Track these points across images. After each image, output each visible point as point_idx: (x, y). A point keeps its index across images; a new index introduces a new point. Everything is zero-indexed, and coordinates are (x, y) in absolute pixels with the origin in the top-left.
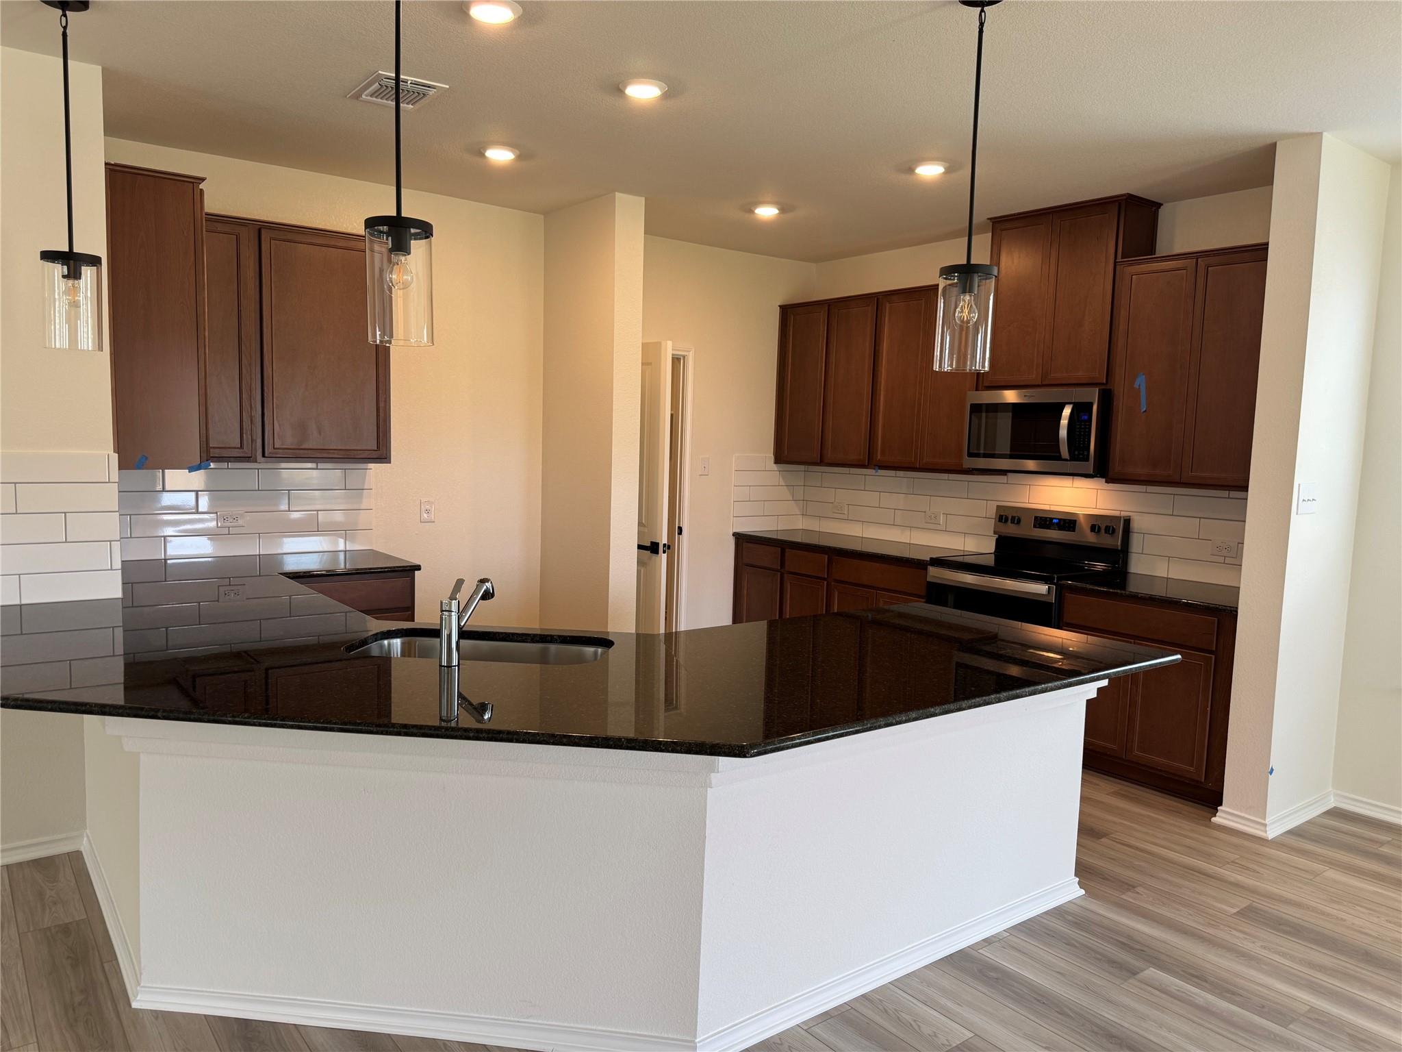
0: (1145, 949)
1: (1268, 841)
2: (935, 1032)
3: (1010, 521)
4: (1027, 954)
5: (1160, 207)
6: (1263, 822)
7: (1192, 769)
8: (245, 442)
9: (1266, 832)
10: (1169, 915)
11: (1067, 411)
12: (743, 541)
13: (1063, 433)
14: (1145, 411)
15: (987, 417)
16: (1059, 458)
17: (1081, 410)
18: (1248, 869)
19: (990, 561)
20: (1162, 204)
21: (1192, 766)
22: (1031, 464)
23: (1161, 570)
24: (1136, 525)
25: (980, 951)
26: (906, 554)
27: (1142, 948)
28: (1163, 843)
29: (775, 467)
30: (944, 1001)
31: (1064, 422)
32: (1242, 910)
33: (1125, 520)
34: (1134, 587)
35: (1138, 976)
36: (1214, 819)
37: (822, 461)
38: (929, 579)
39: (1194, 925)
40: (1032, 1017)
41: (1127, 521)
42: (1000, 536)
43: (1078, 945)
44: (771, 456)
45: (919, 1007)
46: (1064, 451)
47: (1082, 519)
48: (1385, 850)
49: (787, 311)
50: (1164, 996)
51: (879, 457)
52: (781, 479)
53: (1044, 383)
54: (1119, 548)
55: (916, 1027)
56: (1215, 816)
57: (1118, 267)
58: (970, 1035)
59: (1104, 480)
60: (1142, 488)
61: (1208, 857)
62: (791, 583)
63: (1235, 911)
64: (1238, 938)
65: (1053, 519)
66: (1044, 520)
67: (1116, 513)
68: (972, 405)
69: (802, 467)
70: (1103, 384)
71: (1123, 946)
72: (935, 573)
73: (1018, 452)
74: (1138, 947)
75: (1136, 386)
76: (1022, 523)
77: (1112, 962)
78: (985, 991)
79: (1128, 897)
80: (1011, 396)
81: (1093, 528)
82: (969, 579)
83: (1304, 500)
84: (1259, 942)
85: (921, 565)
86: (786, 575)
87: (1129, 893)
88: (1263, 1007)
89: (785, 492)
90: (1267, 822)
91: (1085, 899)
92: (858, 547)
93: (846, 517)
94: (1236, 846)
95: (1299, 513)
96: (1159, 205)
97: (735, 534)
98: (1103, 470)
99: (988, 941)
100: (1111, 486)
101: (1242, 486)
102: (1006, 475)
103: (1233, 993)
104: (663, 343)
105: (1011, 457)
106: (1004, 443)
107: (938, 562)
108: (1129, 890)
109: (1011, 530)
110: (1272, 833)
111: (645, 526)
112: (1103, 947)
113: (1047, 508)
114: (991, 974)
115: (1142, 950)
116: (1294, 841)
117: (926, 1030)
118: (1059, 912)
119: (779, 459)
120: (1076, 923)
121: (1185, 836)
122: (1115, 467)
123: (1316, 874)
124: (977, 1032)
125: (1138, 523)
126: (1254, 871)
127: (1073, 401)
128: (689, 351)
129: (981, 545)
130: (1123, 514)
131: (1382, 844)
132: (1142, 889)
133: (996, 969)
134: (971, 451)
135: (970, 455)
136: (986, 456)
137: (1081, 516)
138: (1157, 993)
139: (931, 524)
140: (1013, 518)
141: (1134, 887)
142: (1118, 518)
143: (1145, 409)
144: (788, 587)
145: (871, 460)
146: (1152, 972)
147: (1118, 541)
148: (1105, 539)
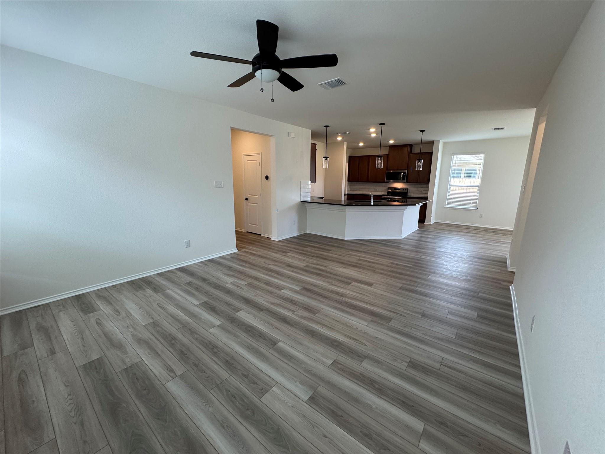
11: (402, 174)
13: (402, 176)
16: (399, 180)
17: (404, 173)
22: (391, 181)
23: (412, 195)
24: (408, 189)
34: (408, 196)
36: (424, 223)
37: (358, 182)
41: (408, 188)
42: (388, 191)
46: (402, 179)
49: (350, 158)
51: (369, 181)
53: (398, 170)
57: (409, 154)
59: (406, 183)
60: (411, 184)
65: (396, 189)
68: (387, 173)
69: (353, 183)
70: (407, 170)
76: (392, 189)
80: (391, 171)
81: (402, 190)
93: (359, 190)
98: (407, 181)
102: (388, 182)
110: (431, 224)
113: (396, 187)
116: (433, 225)
122: (409, 181)
125: (409, 189)
129: (386, 193)
135: (386, 180)
137: (400, 188)
139: (375, 191)
140: (390, 189)
142: (406, 188)
147: (406, 191)
148: (405, 191)
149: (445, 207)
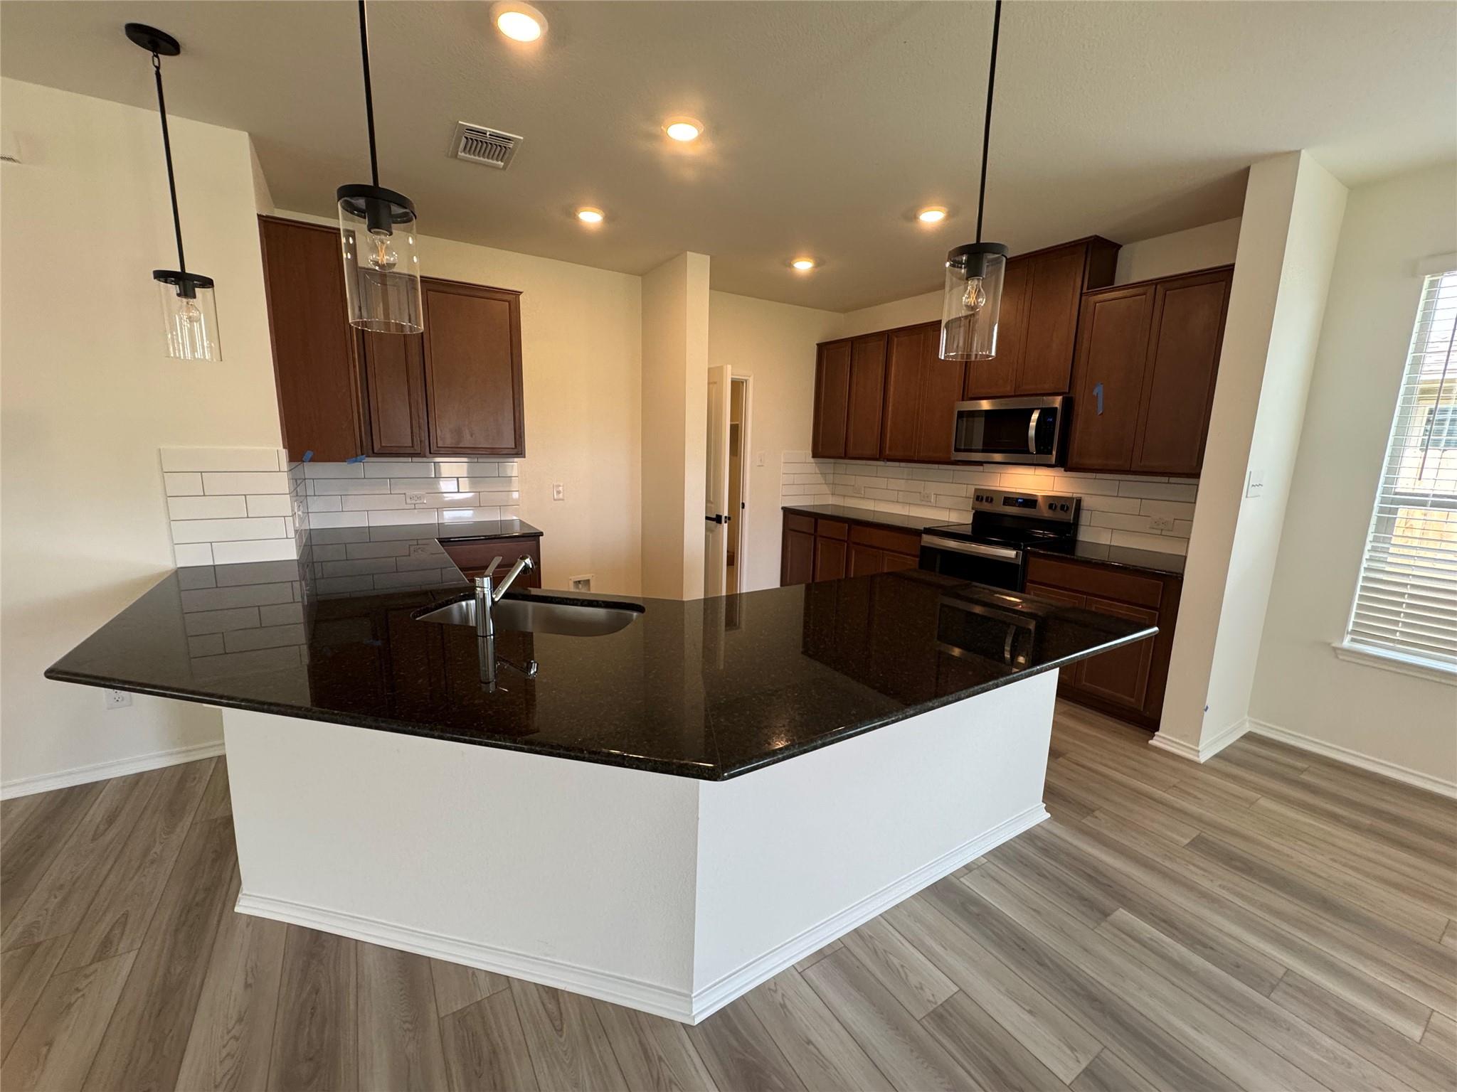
0: (1112, 884)
1: (1200, 764)
2: (920, 983)
3: (984, 500)
4: (1004, 886)
5: (1119, 249)
6: (1196, 748)
7: (1133, 700)
8: (415, 443)
9: (1198, 757)
10: (1126, 843)
11: (1035, 416)
12: (788, 513)
13: (1032, 432)
14: (1102, 414)
15: (967, 421)
16: (1028, 452)
17: (1047, 413)
18: (1189, 794)
19: (968, 531)
20: (1121, 246)
21: (1133, 697)
22: (998, 457)
23: (1105, 539)
24: (1084, 504)
25: (962, 879)
26: (905, 525)
27: (1109, 884)
28: (1110, 763)
29: (812, 460)
30: (930, 942)
31: (1033, 424)
32: (1193, 840)
33: (1077, 500)
34: (1080, 553)
35: (1109, 918)
36: (1150, 742)
37: (846, 456)
38: (922, 544)
39: (1150, 855)
40: (1013, 967)
41: (1079, 501)
42: (976, 511)
43: (1050, 877)
44: (810, 452)
45: (906, 948)
46: (1032, 446)
47: (1040, 500)
48: (1305, 777)
49: (822, 348)
50: (1137, 945)
51: (887, 452)
52: (817, 469)
53: (1017, 394)
54: (1072, 522)
55: (903, 975)
56: (1152, 739)
57: (1084, 298)
58: (955, 989)
59: (1063, 469)
60: (1093, 475)
61: (1151, 779)
62: (822, 544)
63: (1187, 841)
64: (1196, 874)
65: (1018, 499)
66: (1010, 500)
67: (1070, 495)
68: (958, 412)
69: (832, 460)
70: (1065, 393)
71: (1090, 878)
72: (928, 540)
73: (989, 447)
74: (1106, 882)
75: (1095, 393)
76: (994, 502)
77: (1083, 899)
78: (968, 931)
79: (1088, 821)
80: (985, 405)
81: (1051, 506)
82: (952, 544)
83: (1253, 485)
84: (1214, 879)
85: (917, 533)
86: (818, 539)
87: (1089, 818)
88: (1238, 967)
89: (820, 479)
90: (1200, 748)
91: (1051, 823)
92: (870, 518)
93: (862, 496)
94: (1174, 769)
95: (1248, 496)
96: (1120, 246)
97: (783, 508)
98: (1063, 463)
99: (968, 868)
100: (1069, 474)
101: (1194, 473)
102: (982, 465)
103: (1205, 946)
104: (725, 367)
105: (983, 451)
106: (978, 441)
107: (929, 531)
108: (1088, 814)
109: (986, 507)
110: (1203, 758)
111: (712, 503)
112: (1072, 880)
113: (1014, 490)
114: (972, 908)
115: (1109, 886)
116: (1222, 765)
117: (914, 980)
118: (1029, 837)
119: (814, 456)
120: (1045, 850)
121: (1129, 758)
122: (1074, 459)
123: (1252, 803)
124: (963, 987)
125: (1087, 502)
126: (1195, 797)
127: (1041, 407)
128: (749, 377)
129: (961, 517)
130: (1075, 495)
131: (1302, 771)
132: (1102, 815)
133: (976, 902)
134: (958, 447)
135: (957, 450)
136: (965, 450)
137: (1040, 497)
138: (1130, 940)
139: (925, 501)
140: (987, 498)
141: (1093, 811)
142: (1071, 499)
143: (1101, 412)
144: (819, 546)
145: (881, 455)
146: (1122, 915)
147: (1070, 517)
148: (1059, 516)
149: (1335, 649)
